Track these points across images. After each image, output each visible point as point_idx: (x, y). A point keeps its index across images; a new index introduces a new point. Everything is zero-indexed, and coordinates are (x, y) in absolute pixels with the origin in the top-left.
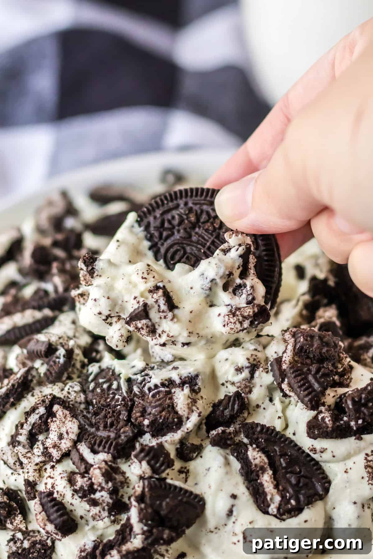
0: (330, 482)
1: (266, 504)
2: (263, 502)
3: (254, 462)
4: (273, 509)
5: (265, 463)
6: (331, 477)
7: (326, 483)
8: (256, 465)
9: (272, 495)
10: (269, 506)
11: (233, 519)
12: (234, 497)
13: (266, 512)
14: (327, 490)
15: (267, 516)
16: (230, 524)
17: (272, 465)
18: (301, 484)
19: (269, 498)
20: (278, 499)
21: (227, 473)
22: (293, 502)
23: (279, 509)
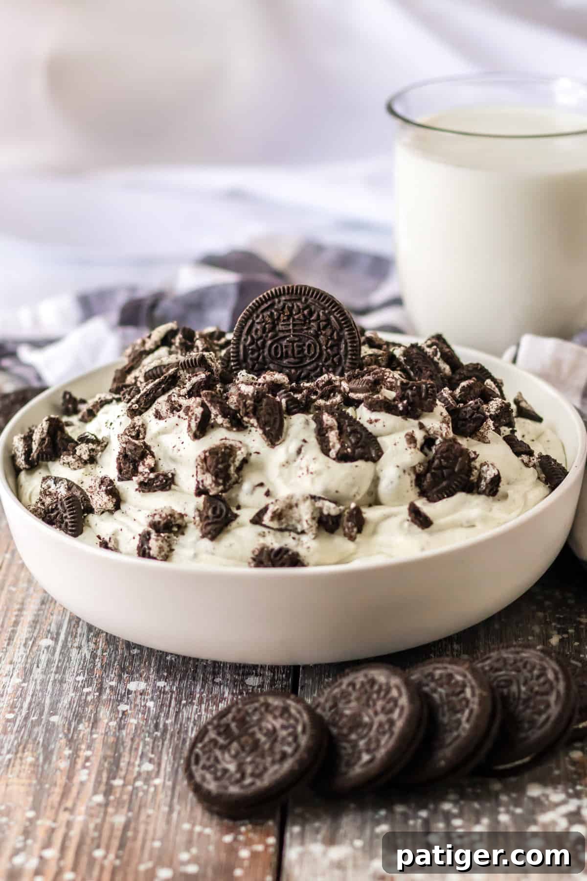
0: (382, 453)
1: (328, 448)
2: (326, 446)
3: (326, 422)
4: (333, 453)
5: (335, 425)
6: (384, 450)
7: (380, 453)
8: (327, 425)
9: (334, 443)
10: (330, 450)
11: (301, 456)
12: (305, 441)
13: (328, 455)
14: (379, 457)
15: (327, 458)
16: (299, 460)
17: (340, 428)
18: (359, 444)
19: (331, 444)
20: (338, 446)
21: (304, 428)
22: (349, 450)
23: (337, 454)
